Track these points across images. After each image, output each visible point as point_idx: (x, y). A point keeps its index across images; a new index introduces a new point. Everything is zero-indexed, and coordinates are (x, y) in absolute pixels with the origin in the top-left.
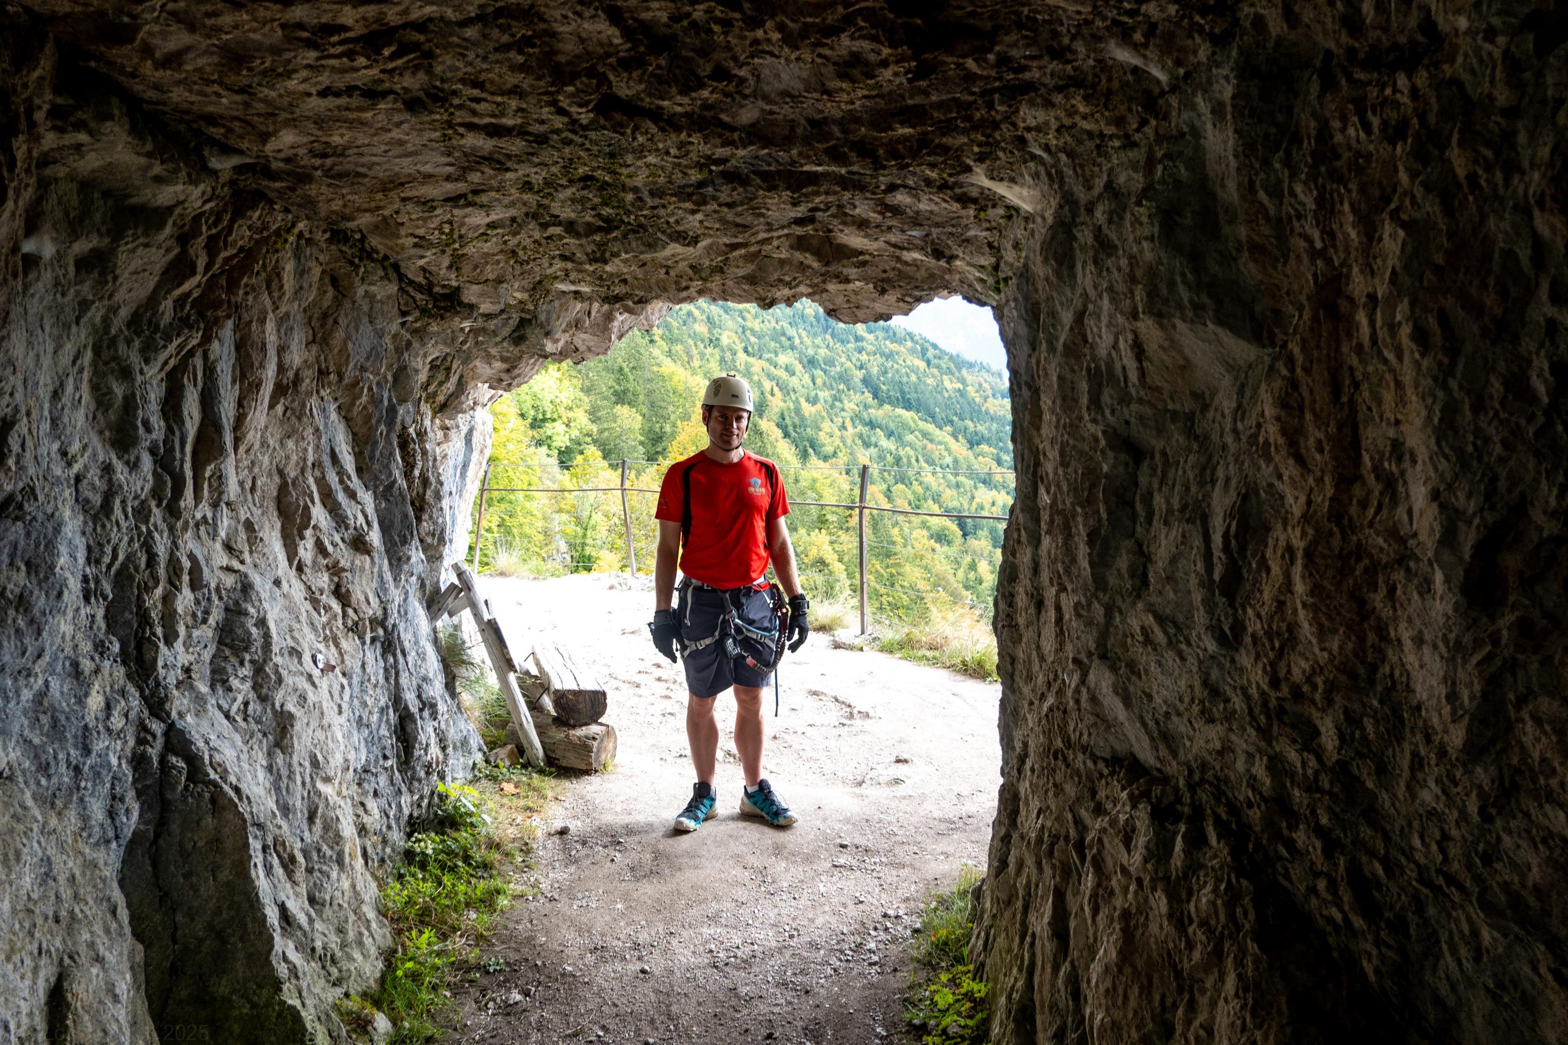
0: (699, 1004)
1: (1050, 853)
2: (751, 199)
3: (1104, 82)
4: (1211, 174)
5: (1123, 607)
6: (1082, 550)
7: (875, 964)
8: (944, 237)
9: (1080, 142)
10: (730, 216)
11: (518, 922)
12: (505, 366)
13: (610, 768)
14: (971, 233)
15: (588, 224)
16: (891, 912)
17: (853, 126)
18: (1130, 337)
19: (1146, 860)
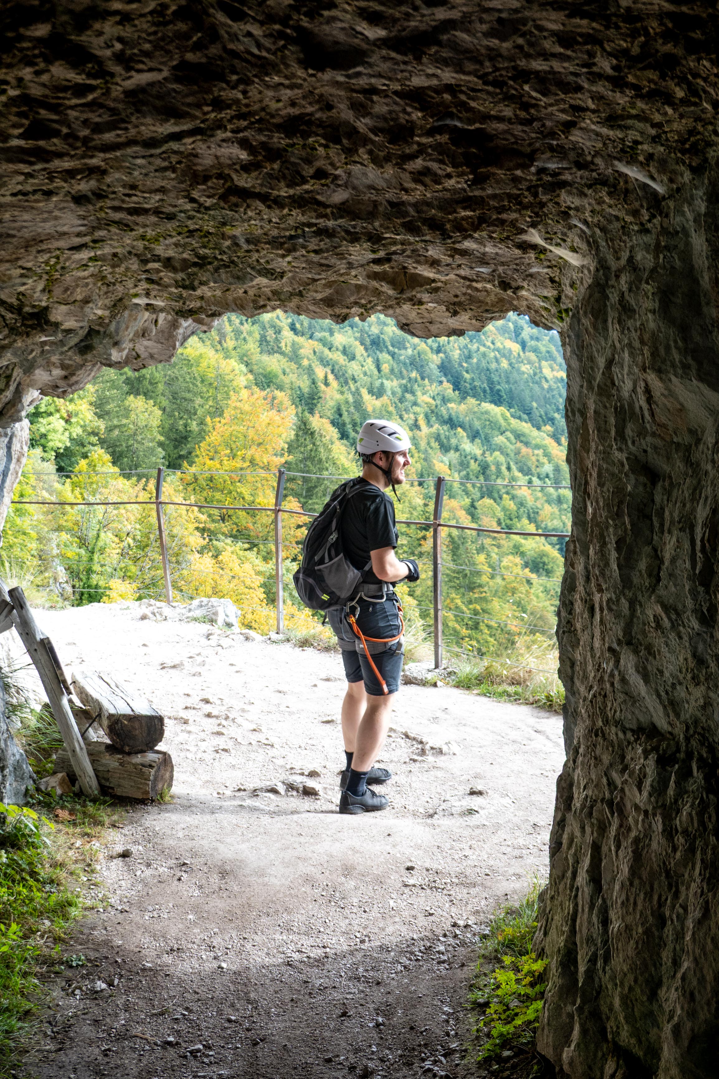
0: (276, 992)
1: (590, 814)
2: (336, 248)
3: (622, 184)
4: (696, 266)
5: (643, 601)
6: (614, 555)
7: (444, 962)
8: (509, 272)
9: (610, 222)
10: (315, 258)
11: (93, 928)
12: (63, 373)
13: (167, 798)
14: (534, 270)
15: (185, 260)
16: (461, 923)
17: (425, 208)
18: (643, 384)
19: (650, 795)
